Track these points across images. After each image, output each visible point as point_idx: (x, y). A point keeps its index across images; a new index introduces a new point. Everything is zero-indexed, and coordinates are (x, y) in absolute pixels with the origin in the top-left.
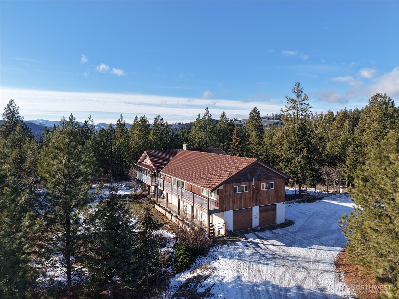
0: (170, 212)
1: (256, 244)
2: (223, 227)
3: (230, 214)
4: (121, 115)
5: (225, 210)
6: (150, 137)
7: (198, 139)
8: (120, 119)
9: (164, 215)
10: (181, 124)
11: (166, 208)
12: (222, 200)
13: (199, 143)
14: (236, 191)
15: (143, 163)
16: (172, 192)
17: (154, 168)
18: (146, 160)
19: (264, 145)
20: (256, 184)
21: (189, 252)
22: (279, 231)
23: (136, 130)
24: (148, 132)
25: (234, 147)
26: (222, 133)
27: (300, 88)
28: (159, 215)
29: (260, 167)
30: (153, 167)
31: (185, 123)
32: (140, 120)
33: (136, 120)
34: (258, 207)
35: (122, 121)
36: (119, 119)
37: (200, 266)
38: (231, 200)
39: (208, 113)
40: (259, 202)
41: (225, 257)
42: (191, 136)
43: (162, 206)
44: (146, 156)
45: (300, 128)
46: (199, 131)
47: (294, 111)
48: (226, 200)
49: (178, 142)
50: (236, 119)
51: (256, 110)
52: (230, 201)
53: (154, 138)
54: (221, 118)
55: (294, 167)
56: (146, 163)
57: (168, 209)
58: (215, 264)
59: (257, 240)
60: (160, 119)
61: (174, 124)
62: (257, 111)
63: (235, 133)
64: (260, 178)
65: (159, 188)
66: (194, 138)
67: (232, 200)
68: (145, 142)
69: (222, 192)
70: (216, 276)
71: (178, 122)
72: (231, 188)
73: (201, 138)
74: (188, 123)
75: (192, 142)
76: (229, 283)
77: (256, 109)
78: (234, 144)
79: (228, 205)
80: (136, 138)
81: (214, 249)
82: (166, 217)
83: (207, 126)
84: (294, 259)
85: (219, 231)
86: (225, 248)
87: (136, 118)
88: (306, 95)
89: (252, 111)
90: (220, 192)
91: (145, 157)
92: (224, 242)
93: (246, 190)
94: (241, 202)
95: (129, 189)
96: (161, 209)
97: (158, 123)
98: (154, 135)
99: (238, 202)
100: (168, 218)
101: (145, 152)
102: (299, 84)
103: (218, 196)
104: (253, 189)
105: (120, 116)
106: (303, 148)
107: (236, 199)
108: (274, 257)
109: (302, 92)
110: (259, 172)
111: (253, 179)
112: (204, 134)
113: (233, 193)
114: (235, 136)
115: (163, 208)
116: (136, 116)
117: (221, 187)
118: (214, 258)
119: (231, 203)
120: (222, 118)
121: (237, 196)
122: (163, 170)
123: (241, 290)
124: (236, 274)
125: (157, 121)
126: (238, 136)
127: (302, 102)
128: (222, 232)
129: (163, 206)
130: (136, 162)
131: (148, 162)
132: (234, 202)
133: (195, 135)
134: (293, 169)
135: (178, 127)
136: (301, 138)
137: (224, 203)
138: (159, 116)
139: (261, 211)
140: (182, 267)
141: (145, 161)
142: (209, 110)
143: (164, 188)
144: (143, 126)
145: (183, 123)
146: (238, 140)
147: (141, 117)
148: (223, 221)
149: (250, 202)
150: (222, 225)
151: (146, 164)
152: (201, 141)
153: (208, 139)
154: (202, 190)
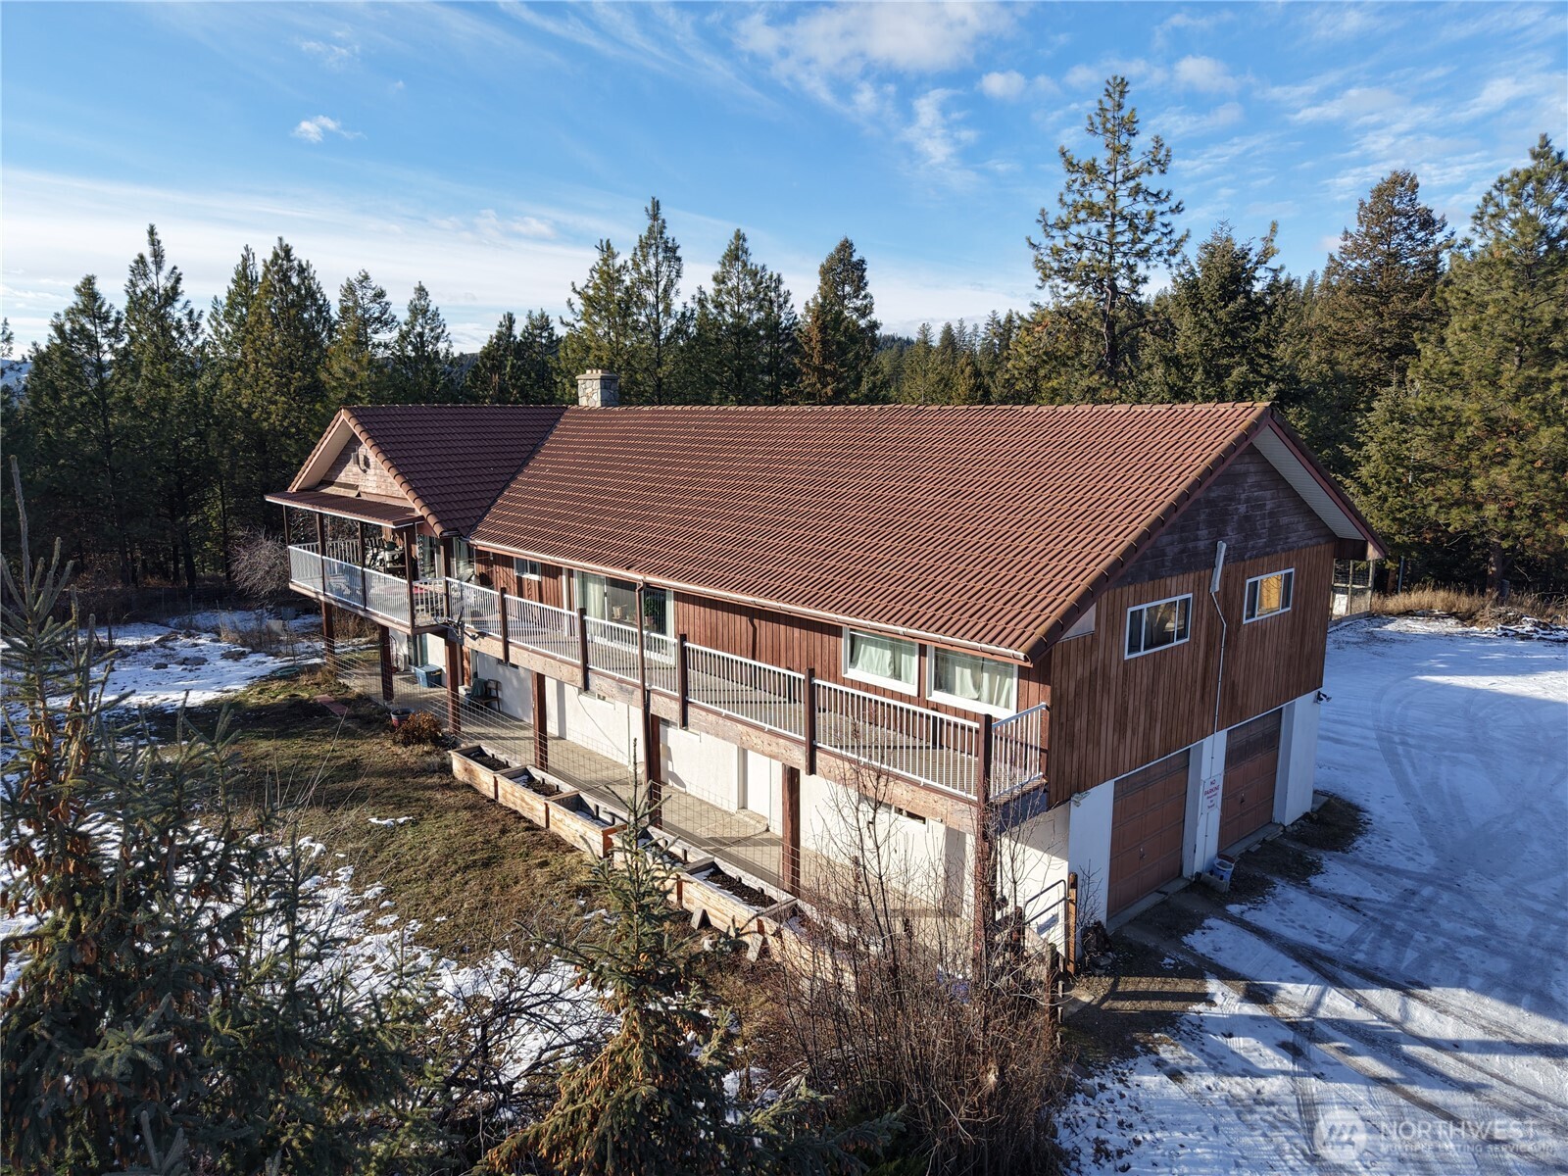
0: (576, 805)
2: (1060, 909)
4: (152, 232)
5: (1078, 787)
8: (149, 259)
9: (532, 827)
11: (538, 774)
12: (1062, 719)
14: (1135, 644)
15: (331, 490)
16: (586, 670)
17: (418, 513)
18: (350, 473)
20: (1226, 586)
27: (1125, 113)
28: (503, 832)
29: (1252, 469)
30: (413, 510)
32: (274, 263)
33: (245, 268)
34: (1225, 733)
35: (159, 264)
36: (141, 257)
38: (1108, 709)
39: (661, 233)
40: (1230, 705)
43: (502, 758)
44: (353, 442)
47: (1095, 226)
48: (1085, 715)
51: (851, 255)
52: (1104, 716)
54: (724, 265)
56: (356, 487)
57: (551, 780)
60: (370, 293)
62: (855, 258)
64: (1247, 545)
65: (469, 644)
67: (1112, 711)
69: (1064, 660)
72: (1115, 625)
77: (846, 247)
79: (1090, 747)
82: (558, 844)
87: (245, 259)
88: (1159, 143)
89: (831, 258)
90: (1057, 657)
91: (346, 452)
93: (1181, 632)
94: (1152, 718)
95: (243, 655)
96: (505, 784)
97: (359, 312)
99: (1142, 717)
100: (572, 849)
101: (343, 416)
103: (1037, 689)
104: (1213, 618)
105: (146, 237)
107: (1131, 702)
110: (1247, 501)
111: (1223, 547)
113: (1120, 659)
114: (814, 354)
115: (513, 776)
116: (246, 249)
117: (1088, 620)
119: (1107, 735)
120: (731, 266)
121: (1138, 680)
122: (490, 525)
125: (355, 302)
129: (515, 765)
130: (281, 488)
131: (373, 478)
132: (1120, 724)
136: (1234, 335)
138: (366, 278)
139: (1230, 764)
141: (342, 478)
142: (663, 214)
143: (506, 644)
147: (277, 245)
148: (1062, 869)
149: (1191, 711)
151: (352, 494)
154: (844, 644)
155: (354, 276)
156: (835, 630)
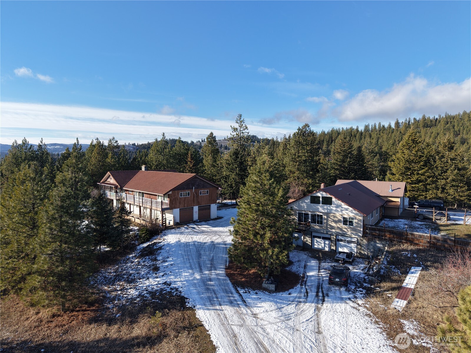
0: (133, 217)
1: (194, 228)
2: (172, 219)
3: (177, 211)
4: (77, 139)
5: (174, 208)
6: (108, 160)
7: (156, 162)
10: (136, 145)
12: (171, 202)
13: (157, 166)
14: (181, 196)
15: (106, 182)
16: (134, 202)
19: (218, 167)
20: (195, 191)
21: (148, 232)
22: (211, 222)
23: (93, 153)
24: (106, 156)
25: (189, 169)
26: (178, 156)
29: (198, 180)
30: (116, 184)
31: (141, 144)
34: (198, 206)
36: (75, 143)
37: (155, 239)
39: (165, 138)
40: (198, 204)
41: (172, 234)
42: (148, 158)
44: (110, 176)
45: (234, 153)
46: (156, 154)
48: (174, 202)
49: (136, 165)
50: (203, 140)
53: (112, 161)
55: (230, 182)
58: (165, 237)
59: (195, 226)
60: (114, 141)
61: (127, 145)
62: (213, 136)
63: (190, 156)
64: (198, 187)
66: (152, 161)
67: (178, 202)
68: (103, 165)
69: (171, 196)
70: (166, 242)
71: (131, 143)
72: (178, 194)
73: (159, 161)
74: (145, 144)
75: (150, 165)
76: (173, 244)
77: (212, 134)
78: (189, 166)
79: (175, 205)
80: (93, 161)
81: (165, 231)
83: (164, 150)
84: (215, 232)
85: (169, 223)
86: (173, 231)
88: (246, 125)
89: (208, 136)
90: (170, 196)
91: (108, 177)
92: (173, 228)
93: (189, 195)
94: (185, 203)
97: (112, 145)
98: (112, 158)
99: (183, 203)
101: (109, 172)
102: (241, 116)
103: (169, 199)
104: (194, 194)
106: (236, 168)
107: (181, 201)
108: (203, 232)
109: (244, 123)
110: (198, 183)
111: (194, 187)
112: (161, 158)
113: (179, 197)
114: (189, 159)
117: (171, 193)
118: (165, 235)
119: (178, 204)
121: (182, 199)
122: (126, 186)
123: (180, 245)
124: (178, 240)
125: (111, 143)
126: (192, 158)
127: (244, 131)
128: (172, 223)
130: (99, 182)
131: (112, 180)
132: (180, 203)
133: (153, 158)
134: (230, 183)
135: (132, 149)
136: (235, 160)
137: (173, 204)
138: (114, 138)
139: (199, 210)
140: (144, 240)
141: (108, 180)
143: (127, 200)
144: (101, 150)
145: (138, 144)
146: (192, 162)
148: (172, 216)
149: (191, 203)
150: (172, 218)
151: (109, 183)
152: (159, 164)
153: (165, 161)
154: (157, 197)
155: (111, 138)
156: (156, 195)
